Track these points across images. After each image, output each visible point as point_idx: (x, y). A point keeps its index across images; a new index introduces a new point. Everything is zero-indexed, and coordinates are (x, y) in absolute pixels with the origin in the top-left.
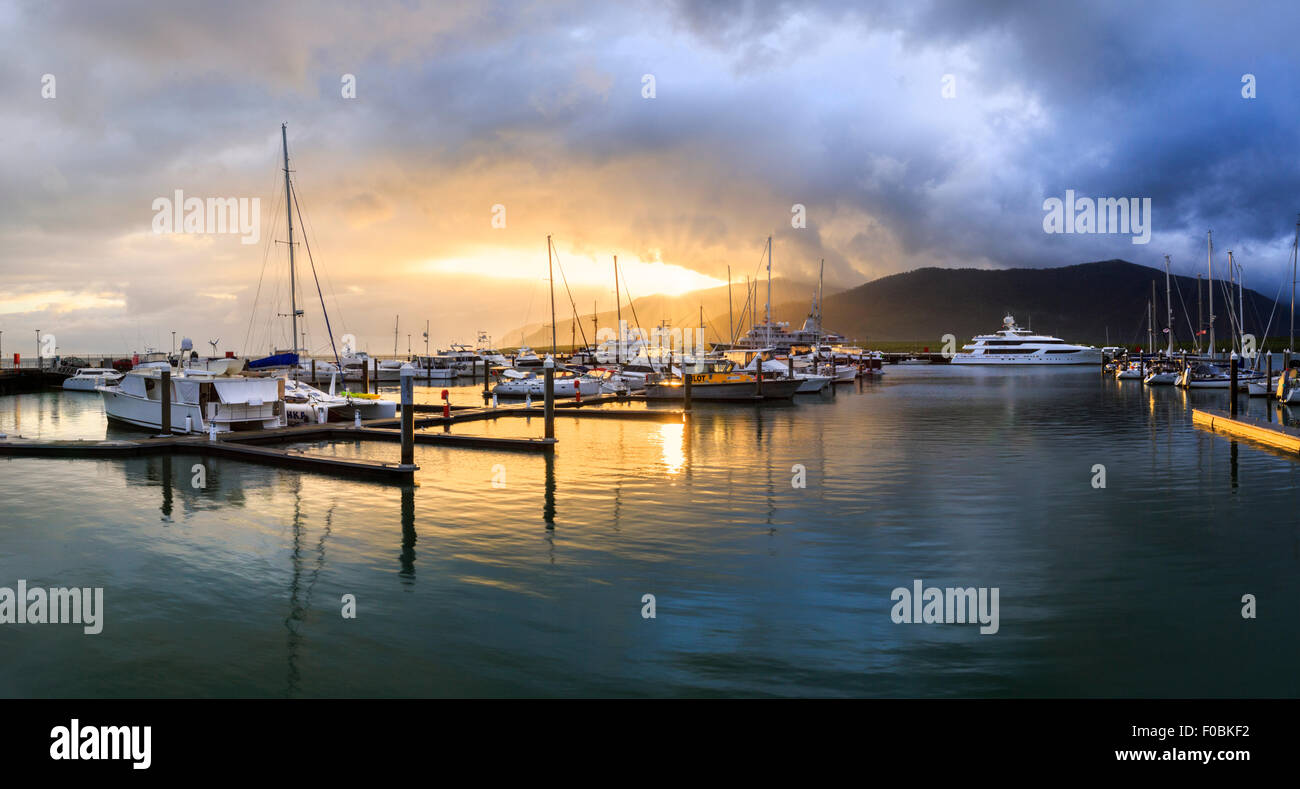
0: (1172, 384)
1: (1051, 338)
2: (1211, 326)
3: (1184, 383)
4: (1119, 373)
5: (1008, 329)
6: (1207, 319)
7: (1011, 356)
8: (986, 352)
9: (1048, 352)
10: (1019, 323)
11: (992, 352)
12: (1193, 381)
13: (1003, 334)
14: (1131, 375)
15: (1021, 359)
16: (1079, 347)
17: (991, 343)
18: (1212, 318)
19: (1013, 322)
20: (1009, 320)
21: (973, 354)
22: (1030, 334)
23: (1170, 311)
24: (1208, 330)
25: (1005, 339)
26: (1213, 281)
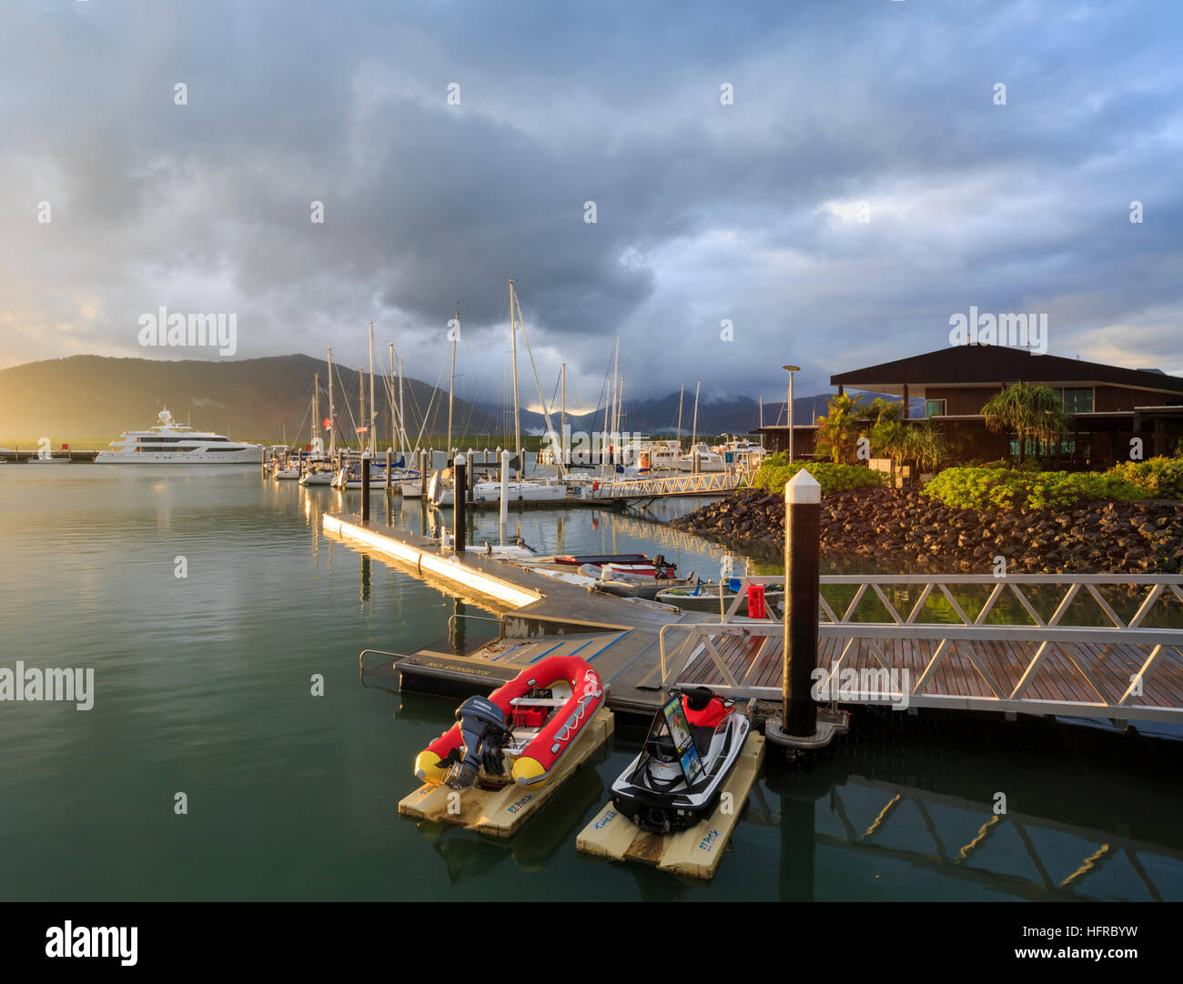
0: (328, 485)
1: (213, 435)
2: (372, 423)
3: (339, 484)
4: (277, 472)
5: (164, 424)
6: (368, 415)
7: (167, 454)
8: (138, 449)
9: (210, 450)
10: (178, 417)
11: (146, 449)
12: (349, 481)
13: (158, 430)
14: (288, 475)
15: (178, 457)
16: (244, 444)
17: (143, 440)
18: (373, 414)
19: (170, 417)
20: (165, 414)
21: (121, 451)
22: (191, 431)
23: (332, 407)
24: (370, 427)
25: (160, 435)
26: (375, 376)
